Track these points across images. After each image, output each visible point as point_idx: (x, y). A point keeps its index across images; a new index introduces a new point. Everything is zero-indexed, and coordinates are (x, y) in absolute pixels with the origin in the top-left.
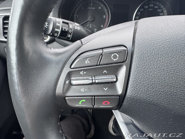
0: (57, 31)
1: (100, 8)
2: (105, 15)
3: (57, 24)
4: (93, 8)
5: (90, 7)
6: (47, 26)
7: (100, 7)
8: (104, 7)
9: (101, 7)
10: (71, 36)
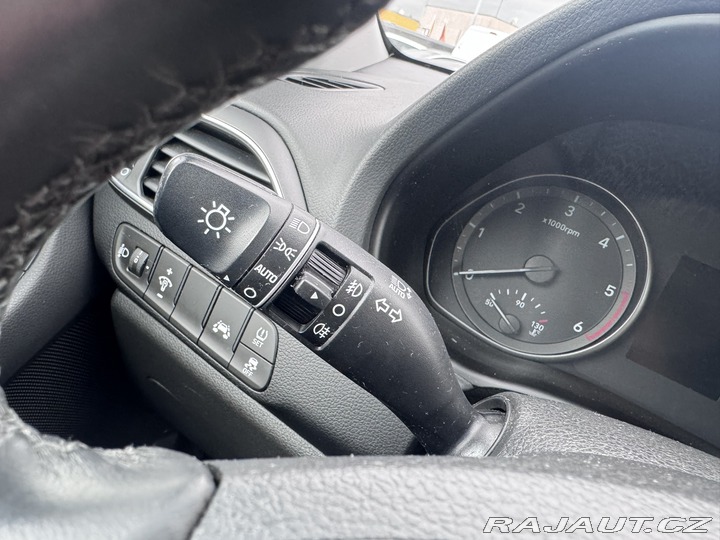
0: (264, 281)
1: (604, 243)
2: (618, 285)
3: (281, 246)
4: (571, 232)
5: (560, 218)
6: (221, 232)
7: (607, 240)
8: (628, 251)
9: (613, 243)
10: (329, 335)
